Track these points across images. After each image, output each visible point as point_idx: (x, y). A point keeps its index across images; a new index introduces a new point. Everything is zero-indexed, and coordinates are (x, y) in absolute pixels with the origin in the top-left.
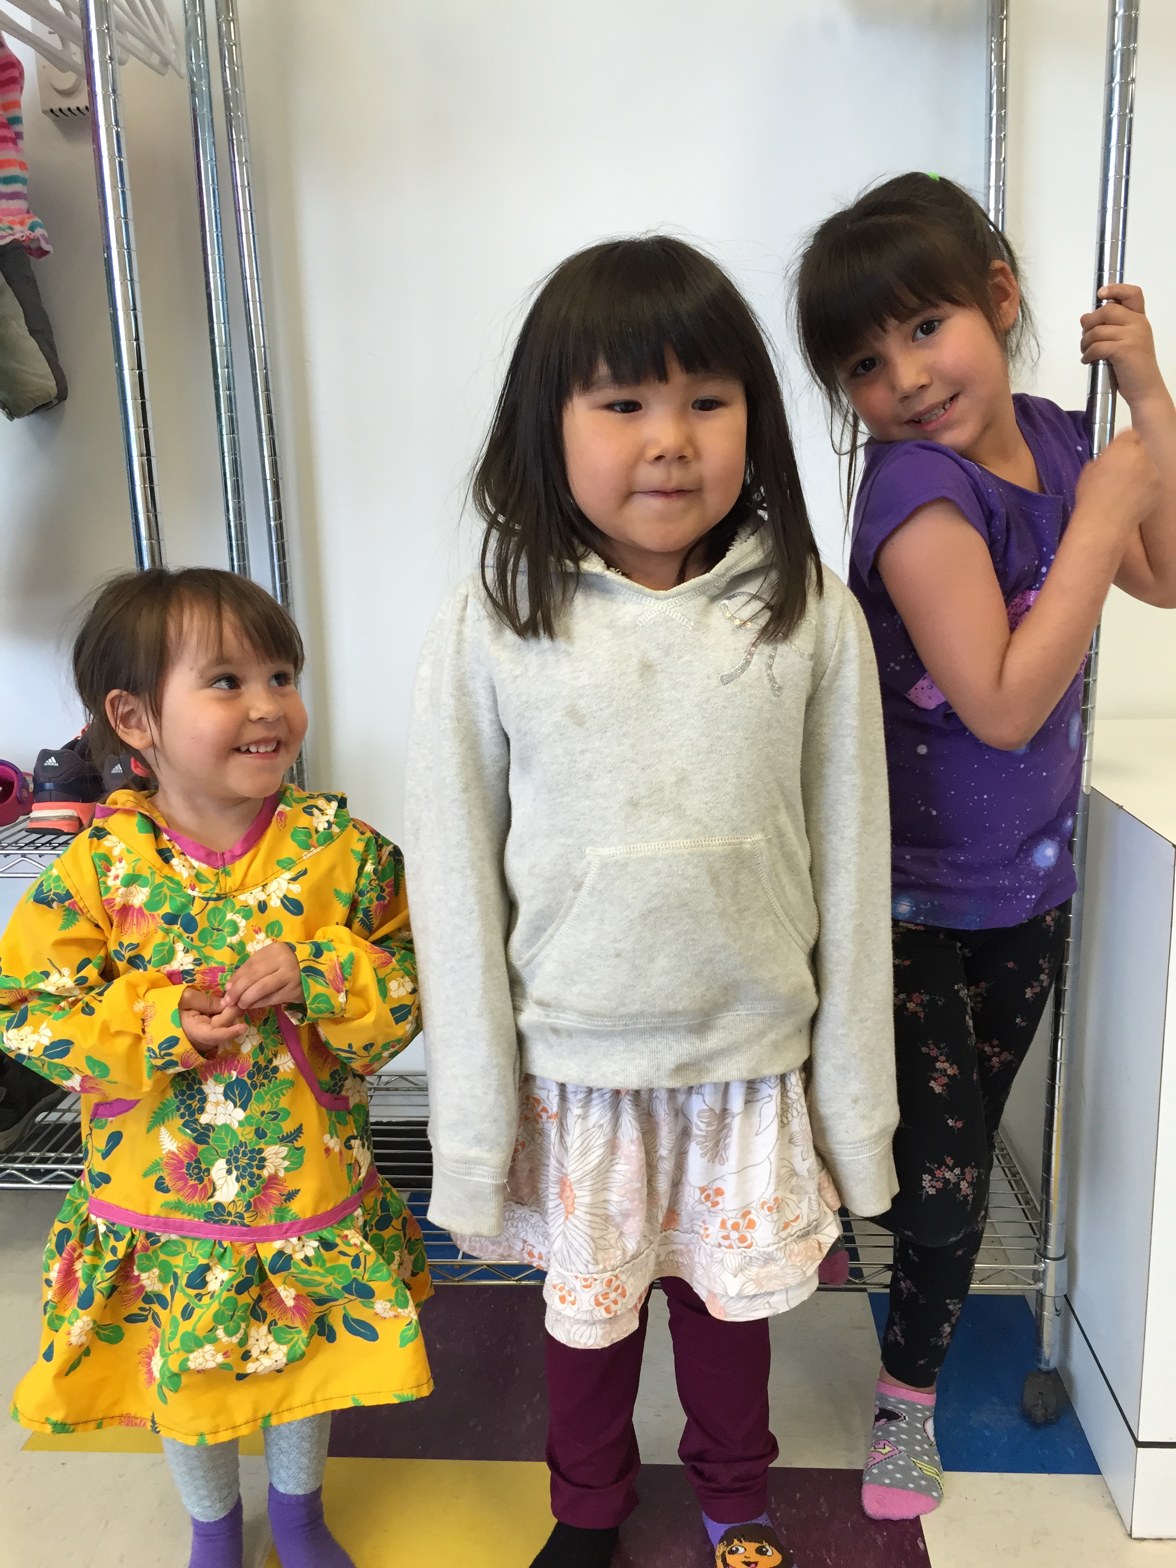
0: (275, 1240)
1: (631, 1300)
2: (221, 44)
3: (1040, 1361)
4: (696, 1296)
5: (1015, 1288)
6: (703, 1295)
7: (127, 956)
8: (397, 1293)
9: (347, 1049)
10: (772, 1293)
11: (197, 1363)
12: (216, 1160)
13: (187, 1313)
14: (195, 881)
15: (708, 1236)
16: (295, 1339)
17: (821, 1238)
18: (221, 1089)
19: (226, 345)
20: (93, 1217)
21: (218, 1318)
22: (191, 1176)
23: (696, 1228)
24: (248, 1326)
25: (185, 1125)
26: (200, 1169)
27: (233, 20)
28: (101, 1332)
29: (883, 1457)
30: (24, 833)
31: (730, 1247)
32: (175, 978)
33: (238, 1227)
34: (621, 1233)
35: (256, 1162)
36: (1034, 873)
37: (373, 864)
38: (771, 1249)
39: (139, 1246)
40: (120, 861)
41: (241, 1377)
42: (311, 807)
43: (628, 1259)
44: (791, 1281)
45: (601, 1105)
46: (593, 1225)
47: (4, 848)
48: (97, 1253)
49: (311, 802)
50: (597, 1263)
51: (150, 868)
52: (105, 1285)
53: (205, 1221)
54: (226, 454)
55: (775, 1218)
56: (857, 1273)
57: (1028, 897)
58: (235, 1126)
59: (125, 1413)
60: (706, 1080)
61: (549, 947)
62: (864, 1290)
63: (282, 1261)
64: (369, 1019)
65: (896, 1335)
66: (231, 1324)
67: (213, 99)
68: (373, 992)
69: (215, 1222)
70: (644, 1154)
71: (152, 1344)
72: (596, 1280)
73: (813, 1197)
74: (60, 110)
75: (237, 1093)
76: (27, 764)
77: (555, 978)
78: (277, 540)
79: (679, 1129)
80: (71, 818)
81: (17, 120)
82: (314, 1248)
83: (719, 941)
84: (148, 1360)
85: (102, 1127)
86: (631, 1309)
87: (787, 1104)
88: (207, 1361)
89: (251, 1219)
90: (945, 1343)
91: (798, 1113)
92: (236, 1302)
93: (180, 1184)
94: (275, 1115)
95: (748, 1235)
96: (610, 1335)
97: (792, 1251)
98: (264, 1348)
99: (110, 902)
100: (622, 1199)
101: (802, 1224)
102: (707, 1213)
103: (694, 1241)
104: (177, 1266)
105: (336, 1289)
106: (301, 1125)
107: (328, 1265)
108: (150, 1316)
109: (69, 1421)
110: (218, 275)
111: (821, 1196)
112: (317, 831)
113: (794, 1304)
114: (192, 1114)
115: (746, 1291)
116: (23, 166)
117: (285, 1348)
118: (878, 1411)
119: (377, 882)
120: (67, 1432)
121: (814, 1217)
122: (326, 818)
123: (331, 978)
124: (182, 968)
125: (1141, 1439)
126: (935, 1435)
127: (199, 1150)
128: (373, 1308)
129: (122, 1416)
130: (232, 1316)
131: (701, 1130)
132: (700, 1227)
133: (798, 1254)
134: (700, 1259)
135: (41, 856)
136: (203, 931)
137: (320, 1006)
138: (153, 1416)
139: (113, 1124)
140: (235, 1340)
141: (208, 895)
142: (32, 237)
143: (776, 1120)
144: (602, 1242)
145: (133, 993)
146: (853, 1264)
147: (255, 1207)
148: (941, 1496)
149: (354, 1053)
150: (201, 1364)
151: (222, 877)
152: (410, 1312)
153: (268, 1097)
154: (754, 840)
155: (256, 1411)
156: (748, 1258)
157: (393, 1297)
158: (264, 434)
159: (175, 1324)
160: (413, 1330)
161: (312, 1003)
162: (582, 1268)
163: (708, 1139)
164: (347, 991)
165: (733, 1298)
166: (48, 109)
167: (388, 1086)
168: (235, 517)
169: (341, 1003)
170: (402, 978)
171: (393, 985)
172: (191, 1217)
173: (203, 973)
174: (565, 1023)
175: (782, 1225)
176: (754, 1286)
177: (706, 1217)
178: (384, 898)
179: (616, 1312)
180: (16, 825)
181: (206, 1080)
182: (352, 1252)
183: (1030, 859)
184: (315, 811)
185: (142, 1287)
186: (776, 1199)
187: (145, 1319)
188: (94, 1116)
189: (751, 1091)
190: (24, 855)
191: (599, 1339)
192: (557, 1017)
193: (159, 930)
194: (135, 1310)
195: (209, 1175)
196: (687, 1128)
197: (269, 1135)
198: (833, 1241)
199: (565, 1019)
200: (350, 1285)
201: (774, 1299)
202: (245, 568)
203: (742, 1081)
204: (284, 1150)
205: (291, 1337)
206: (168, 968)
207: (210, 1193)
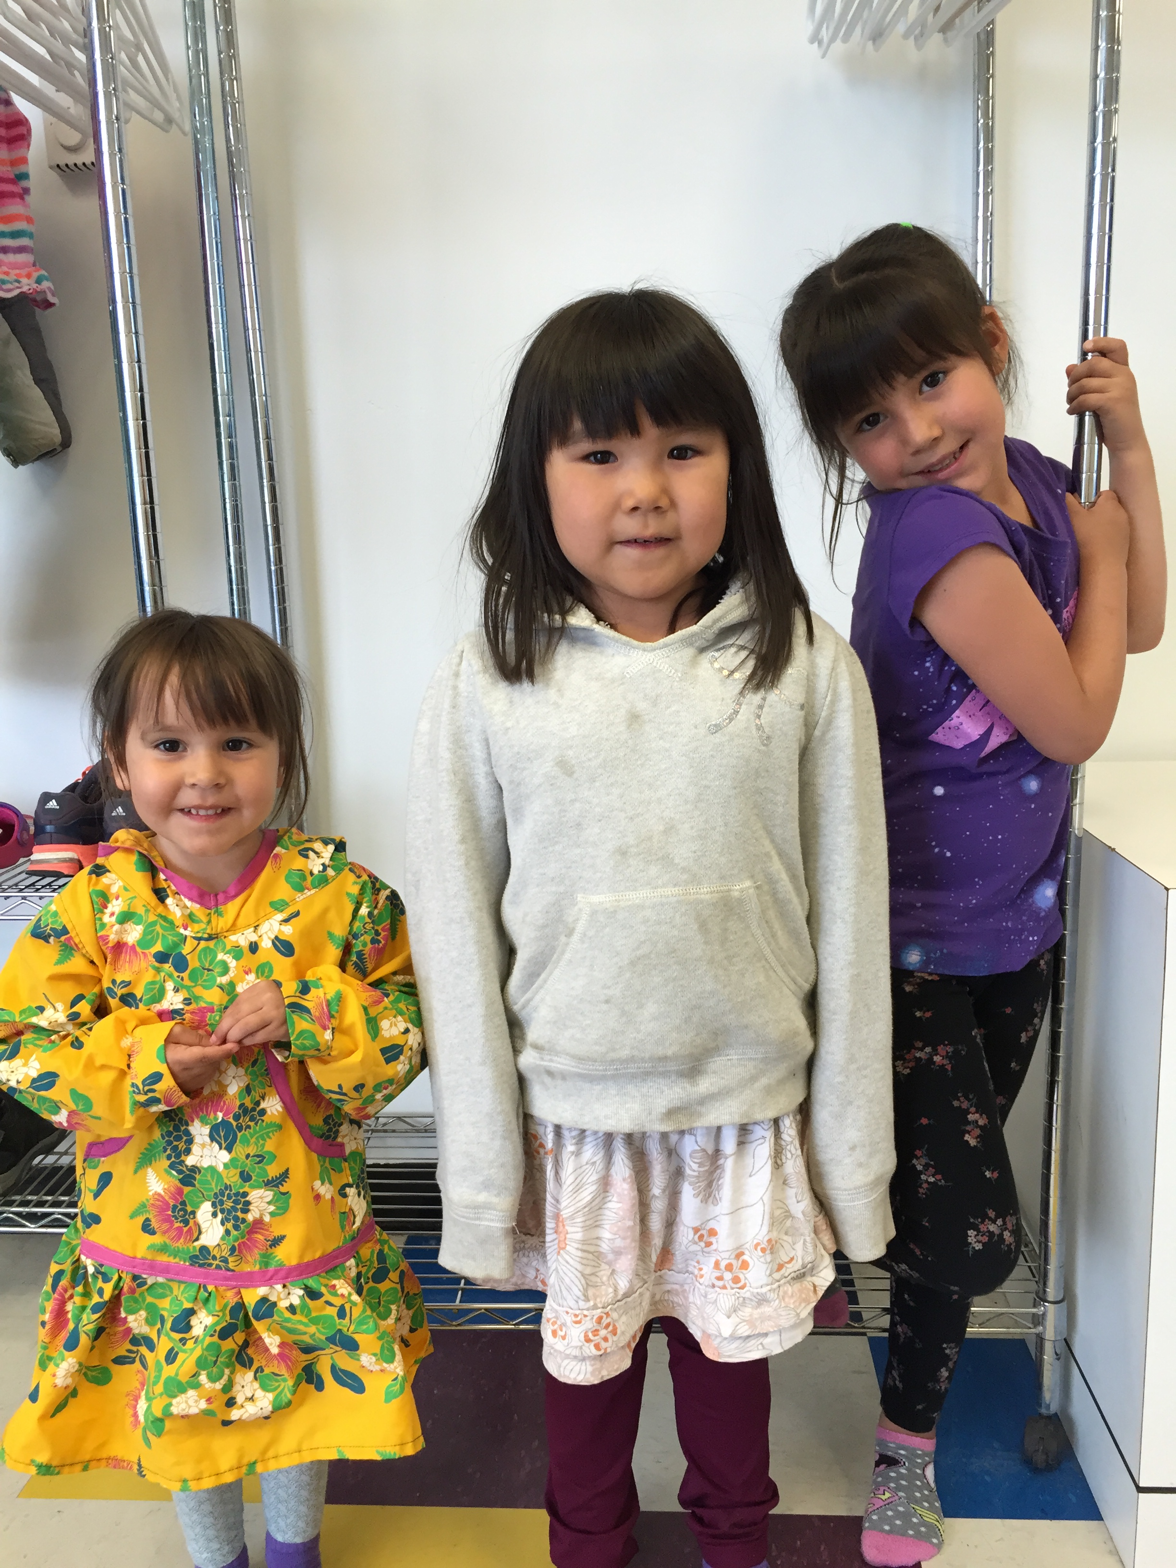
0: (260, 1286)
1: (622, 1338)
2: (224, 102)
3: (1040, 1406)
4: (691, 1336)
5: (1015, 1332)
6: (698, 1335)
7: (119, 994)
8: (382, 1347)
9: (338, 1090)
10: (766, 1335)
11: (180, 1409)
12: (202, 1202)
13: (171, 1358)
14: (188, 921)
15: (702, 1276)
16: (282, 1387)
17: (817, 1281)
18: (206, 1130)
19: (228, 395)
20: (83, 1258)
21: (201, 1364)
22: (177, 1219)
23: (690, 1269)
24: (232, 1372)
25: (172, 1166)
26: (185, 1211)
27: (236, 78)
28: (89, 1373)
29: (882, 1504)
30: (24, 876)
31: (724, 1287)
32: (163, 1016)
33: (223, 1272)
34: (613, 1270)
35: (241, 1206)
36: (1035, 915)
37: (367, 907)
38: (764, 1290)
39: (125, 1289)
40: (117, 898)
41: (226, 1423)
42: (307, 849)
43: (619, 1297)
44: (785, 1322)
45: (594, 1143)
46: (585, 1262)
47: (4, 891)
48: (87, 1294)
49: (307, 845)
50: (587, 1299)
51: (144, 906)
52: (91, 1327)
53: (191, 1265)
54: (227, 501)
55: (769, 1260)
56: (857, 1317)
57: (1031, 939)
58: (221, 1168)
59: (112, 1454)
60: (699, 1123)
61: (542, 991)
62: (864, 1334)
63: (266, 1308)
64: (357, 1057)
65: (894, 1380)
66: (215, 1369)
67: (216, 156)
68: (361, 1031)
69: (201, 1266)
70: (636, 1192)
71: (139, 1386)
72: (585, 1316)
73: (808, 1239)
74: (67, 165)
75: (222, 1134)
76: (27, 806)
77: (548, 1022)
78: (277, 585)
79: (672, 1168)
80: (71, 860)
81: (25, 176)
82: (299, 1297)
83: (708, 988)
84: (133, 1402)
85: (95, 1167)
86: (623, 1347)
87: (780, 1146)
88: (190, 1407)
89: (237, 1263)
90: (943, 1388)
91: (792, 1155)
92: (219, 1347)
93: (165, 1226)
94: (261, 1158)
95: (741, 1276)
96: (600, 1372)
97: (785, 1293)
98: (250, 1395)
99: (105, 938)
100: (613, 1237)
101: (797, 1265)
102: (700, 1253)
103: (689, 1281)
104: (164, 1309)
105: (321, 1340)
106: (287, 1170)
107: (314, 1314)
108: (137, 1359)
109: (54, 1463)
110: (221, 326)
111: (819, 1239)
112: (312, 874)
113: (788, 1345)
114: (178, 1156)
115: (740, 1332)
116: (29, 220)
117: (270, 1396)
118: (877, 1457)
119: (371, 925)
120: (51, 1474)
121: (809, 1259)
122: (321, 861)
123: (317, 1014)
124: (171, 1008)
125: (1142, 1484)
126: (936, 1481)
127: (185, 1192)
128: (359, 1360)
129: (109, 1458)
130: (215, 1362)
131: (694, 1171)
132: (695, 1267)
133: (792, 1296)
134: (695, 1299)
135: (41, 898)
136: (193, 971)
137: (305, 1042)
138: (139, 1460)
139: (105, 1164)
140: (218, 1386)
141: (199, 935)
142: (38, 290)
143: (770, 1162)
144: (593, 1278)
145: (122, 1030)
146: (852, 1308)
147: (240, 1251)
148: (941, 1543)
149: (345, 1095)
150: (184, 1410)
151: (214, 918)
152: (396, 1368)
153: (253, 1140)
154: (742, 887)
155: (241, 1457)
156: (741, 1299)
157: (378, 1351)
158: (265, 481)
159: (159, 1370)
160: (398, 1386)
161: (297, 1039)
162: (572, 1303)
163: (701, 1179)
164: (333, 1029)
165: (726, 1339)
166: (54, 163)
167: (385, 1128)
168: (236, 562)
169: (327, 1041)
170: (395, 1017)
171: (385, 1024)
172: (177, 1260)
173: (192, 1013)
174: (559, 1066)
175: (776, 1267)
176: (747, 1327)
177: (700, 1257)
178: (379, 942)
179: (606, 1349)
180: (17, 867)
181: (193, 1121)
182: (338, 1302)
183: (1030, 900)
184: (311, 854)
185: (129, 1330)
186: (769, 1241)
187: (133, 1362)
188: (87, 1157)
189: (743, 1132)
190: (24, 898)
191: (588, 1375)
192: (551, 1061)
193: (150, 968)
194: (122, 1351)
195: (194, 1217)
196: (680, 1168)
197: (254, 1178)
198: (828, 1284)
199: (559, 1063)
200: (335, 1335)
201: (767, 1341)
202: (245, 613)
203: (733, 1124)
204: (269, 1195)
205: (277, 1384)
206: (158, 1007)
207: (194, 1238)
